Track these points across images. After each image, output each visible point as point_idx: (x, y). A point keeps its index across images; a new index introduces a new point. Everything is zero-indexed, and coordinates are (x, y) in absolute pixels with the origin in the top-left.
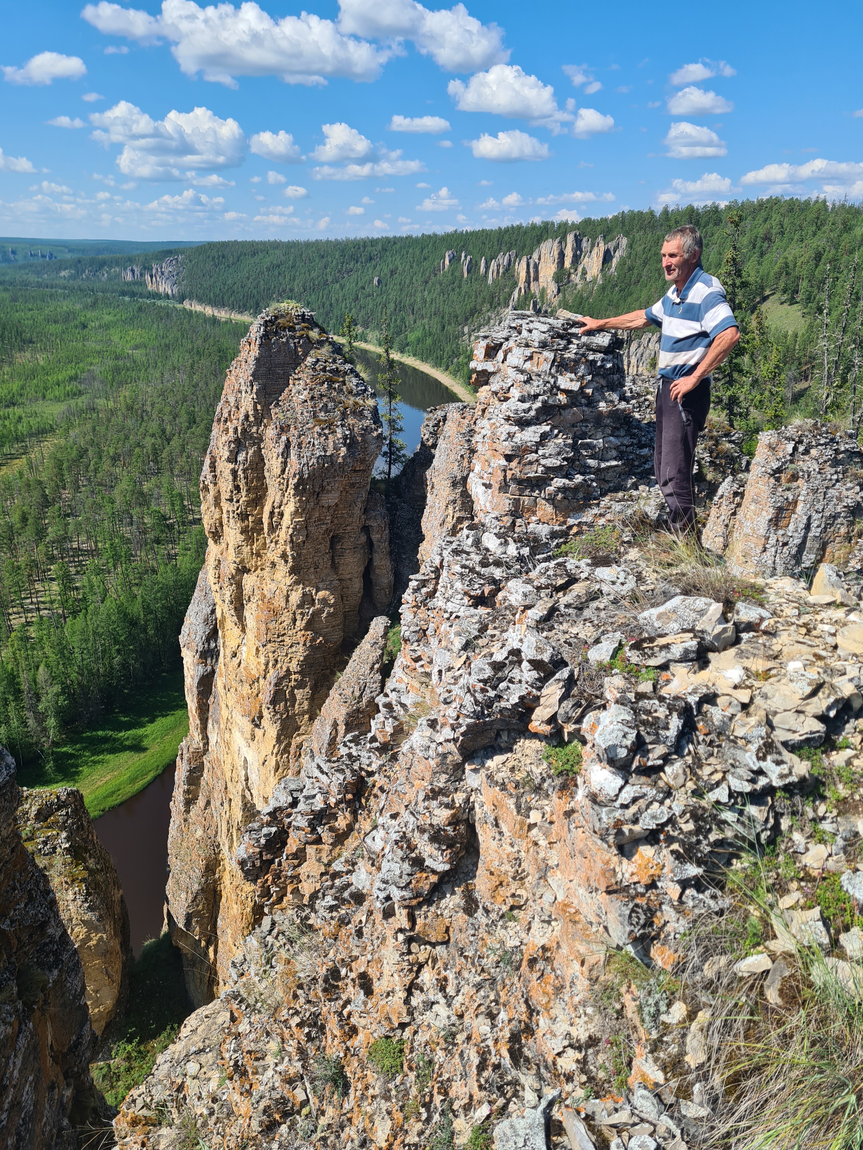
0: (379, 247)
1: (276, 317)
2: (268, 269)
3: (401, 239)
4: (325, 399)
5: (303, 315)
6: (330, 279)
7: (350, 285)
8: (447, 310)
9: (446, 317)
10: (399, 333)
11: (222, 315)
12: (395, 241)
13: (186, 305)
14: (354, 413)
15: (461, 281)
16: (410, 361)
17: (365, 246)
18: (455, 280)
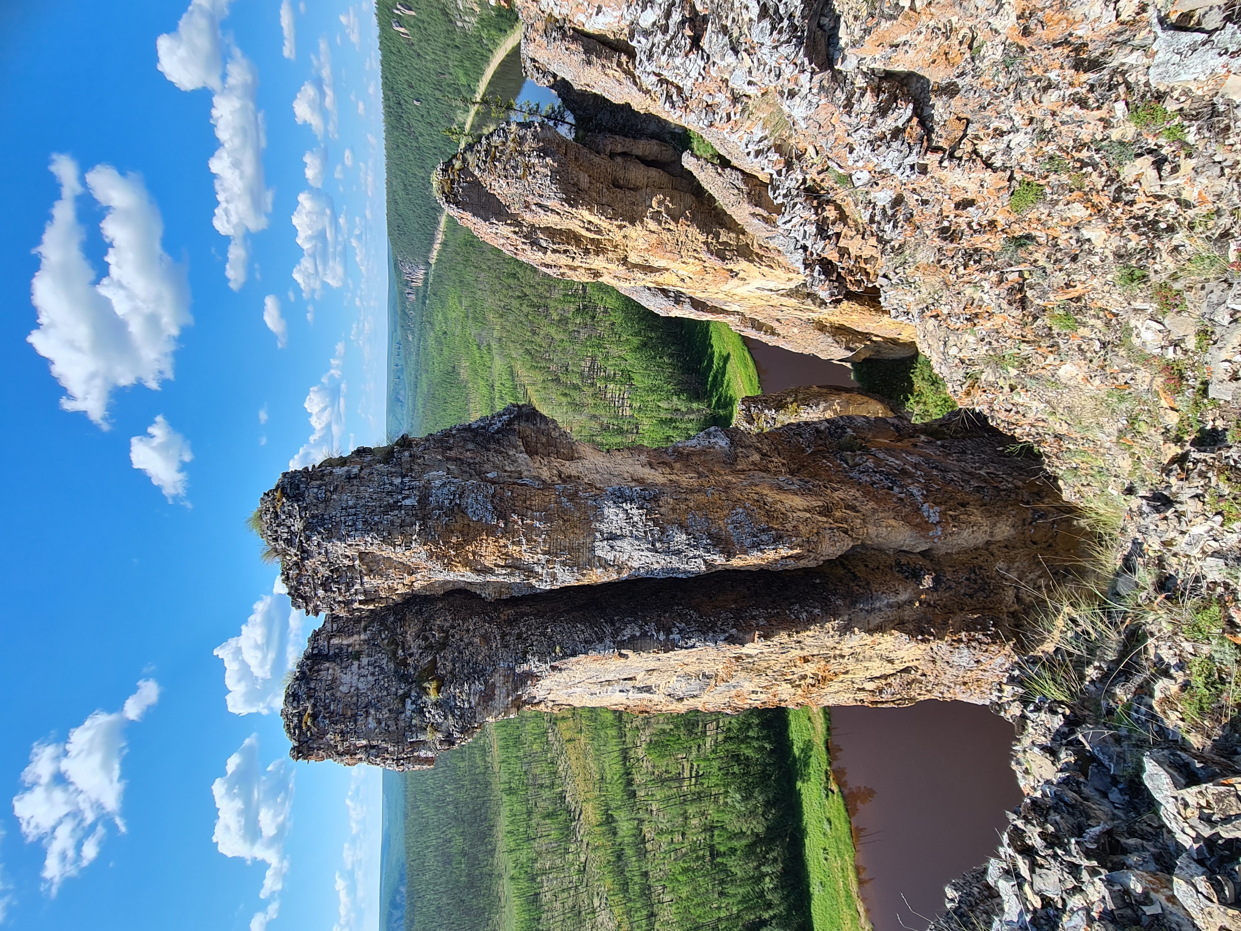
0: (390, 93)
1: (444, 192)
2: (408, 194)
3: (383, 71)
4: (508, 167)
5: (443, 170)
6: (415, 144)
7: (420, 127)
8: (442, 40)
9: (449, 42)
10: (460, 92)
11: (440, 237)
12: (385, 77)
13: (432, 262)
14: (520, 144)
15: (418, 20)
17: (389, 107)
18: (418, 25)
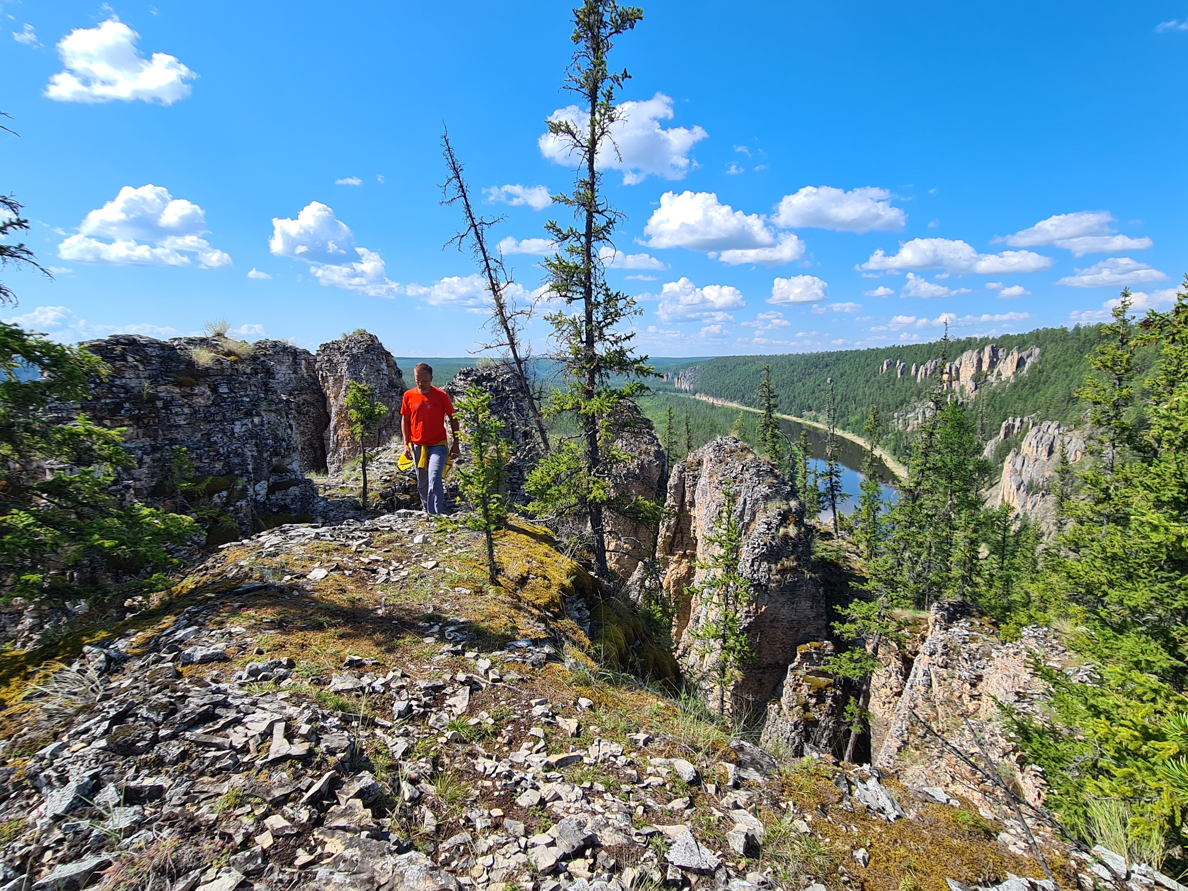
0: (834, 358)
3: (851, 351)
6: (795, 379)
7: (810, 383)
8: (882, 400)
9: (881, 406)
10: (842, 417)
12: (847, 353)
15: (895, 380)
16: (849, 436)
17: (823, 357)
18: (890, 380)
